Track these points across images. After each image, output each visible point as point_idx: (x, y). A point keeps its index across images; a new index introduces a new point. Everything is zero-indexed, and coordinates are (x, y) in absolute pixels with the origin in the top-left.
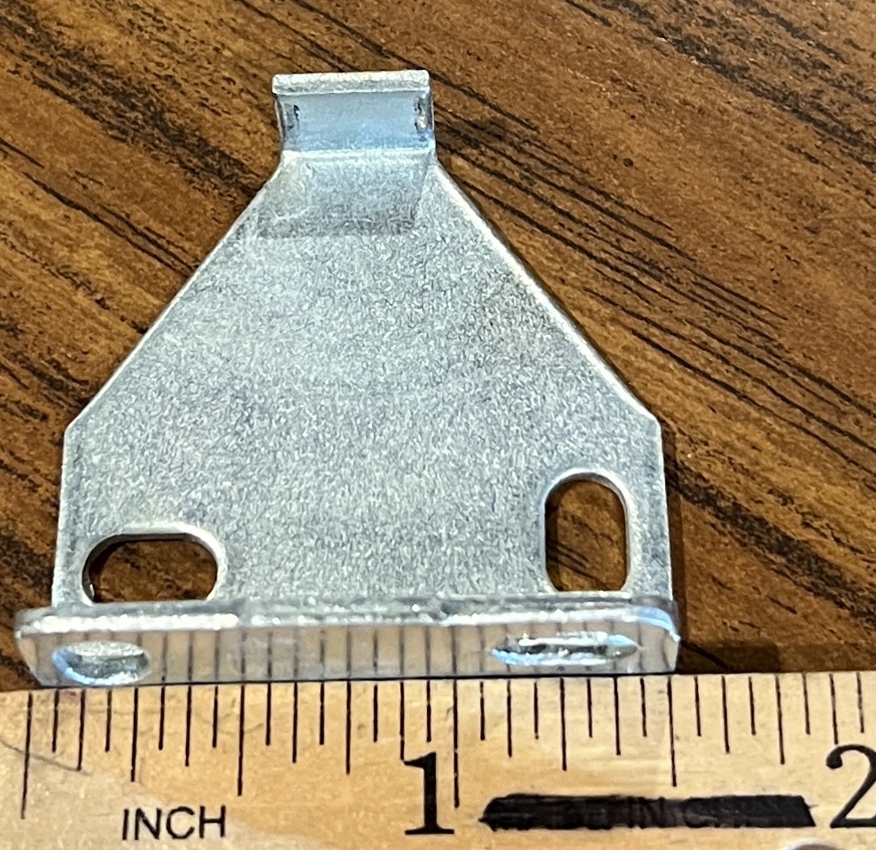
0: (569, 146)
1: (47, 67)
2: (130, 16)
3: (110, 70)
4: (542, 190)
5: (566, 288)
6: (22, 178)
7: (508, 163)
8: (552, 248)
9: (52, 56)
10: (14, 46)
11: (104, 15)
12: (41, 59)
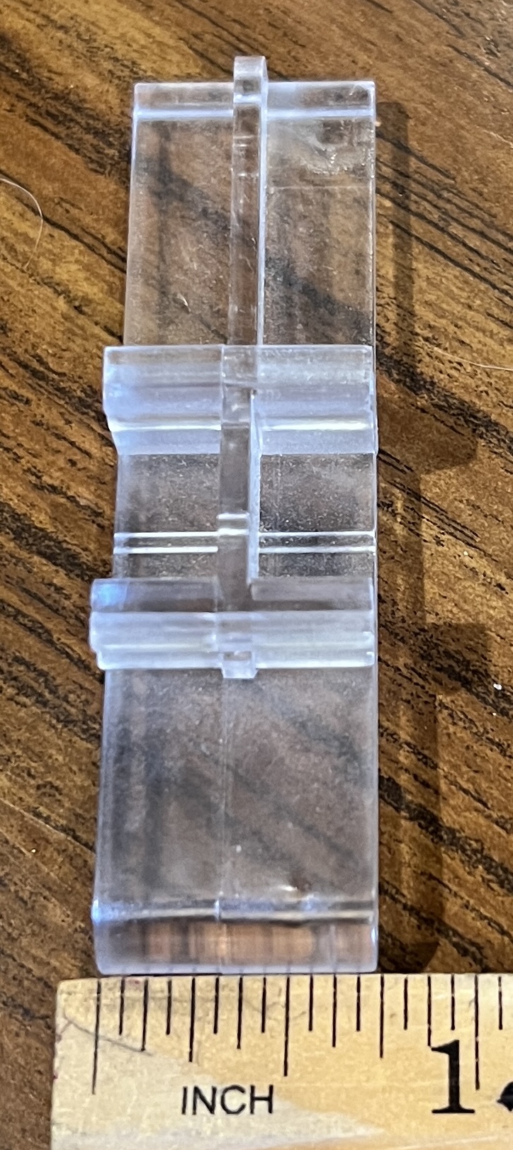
0: (481, 194)
1: (38, 107)
2: (111, 67)
3: (91, 113)
4: (455, 229)
5: (472, 313)
6: (14, 201)
7: (429, 207)
8: (461, 279)
9: (43, 99)
10: (11, 89)
11: (89, 66)
12: (34, 100)
